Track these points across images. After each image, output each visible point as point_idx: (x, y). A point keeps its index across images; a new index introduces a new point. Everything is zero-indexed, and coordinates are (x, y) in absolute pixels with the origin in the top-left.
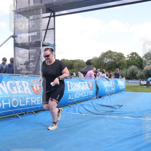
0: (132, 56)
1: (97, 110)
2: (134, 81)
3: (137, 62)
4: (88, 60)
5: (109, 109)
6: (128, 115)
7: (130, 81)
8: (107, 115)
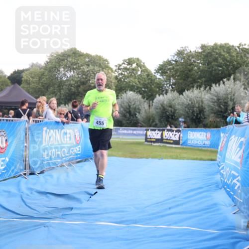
0: (128, 67)
1: (29, 207)
2: (133, 130)
3: (142, 82)
4: (15, 72)
5: (61, 203)
6: (109, 218)
7: (122, 130)
8: (55, 218)
